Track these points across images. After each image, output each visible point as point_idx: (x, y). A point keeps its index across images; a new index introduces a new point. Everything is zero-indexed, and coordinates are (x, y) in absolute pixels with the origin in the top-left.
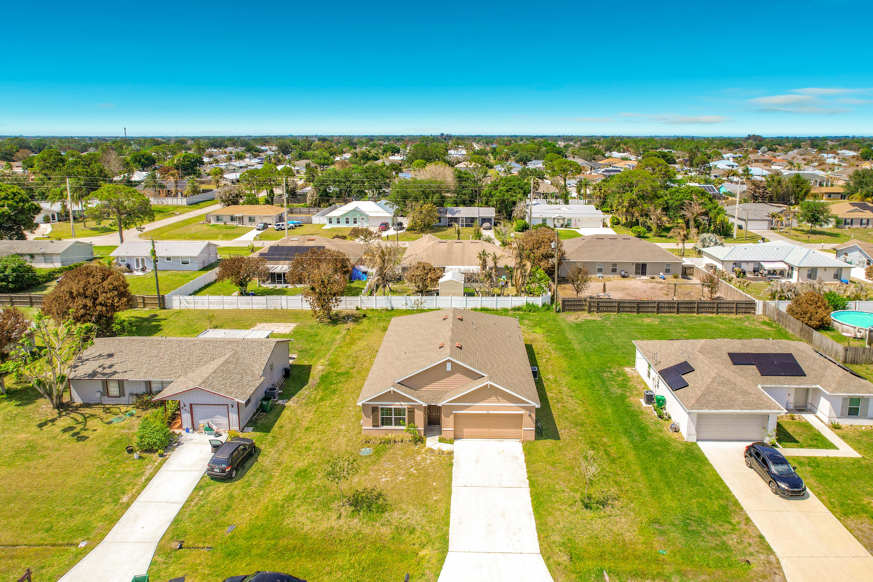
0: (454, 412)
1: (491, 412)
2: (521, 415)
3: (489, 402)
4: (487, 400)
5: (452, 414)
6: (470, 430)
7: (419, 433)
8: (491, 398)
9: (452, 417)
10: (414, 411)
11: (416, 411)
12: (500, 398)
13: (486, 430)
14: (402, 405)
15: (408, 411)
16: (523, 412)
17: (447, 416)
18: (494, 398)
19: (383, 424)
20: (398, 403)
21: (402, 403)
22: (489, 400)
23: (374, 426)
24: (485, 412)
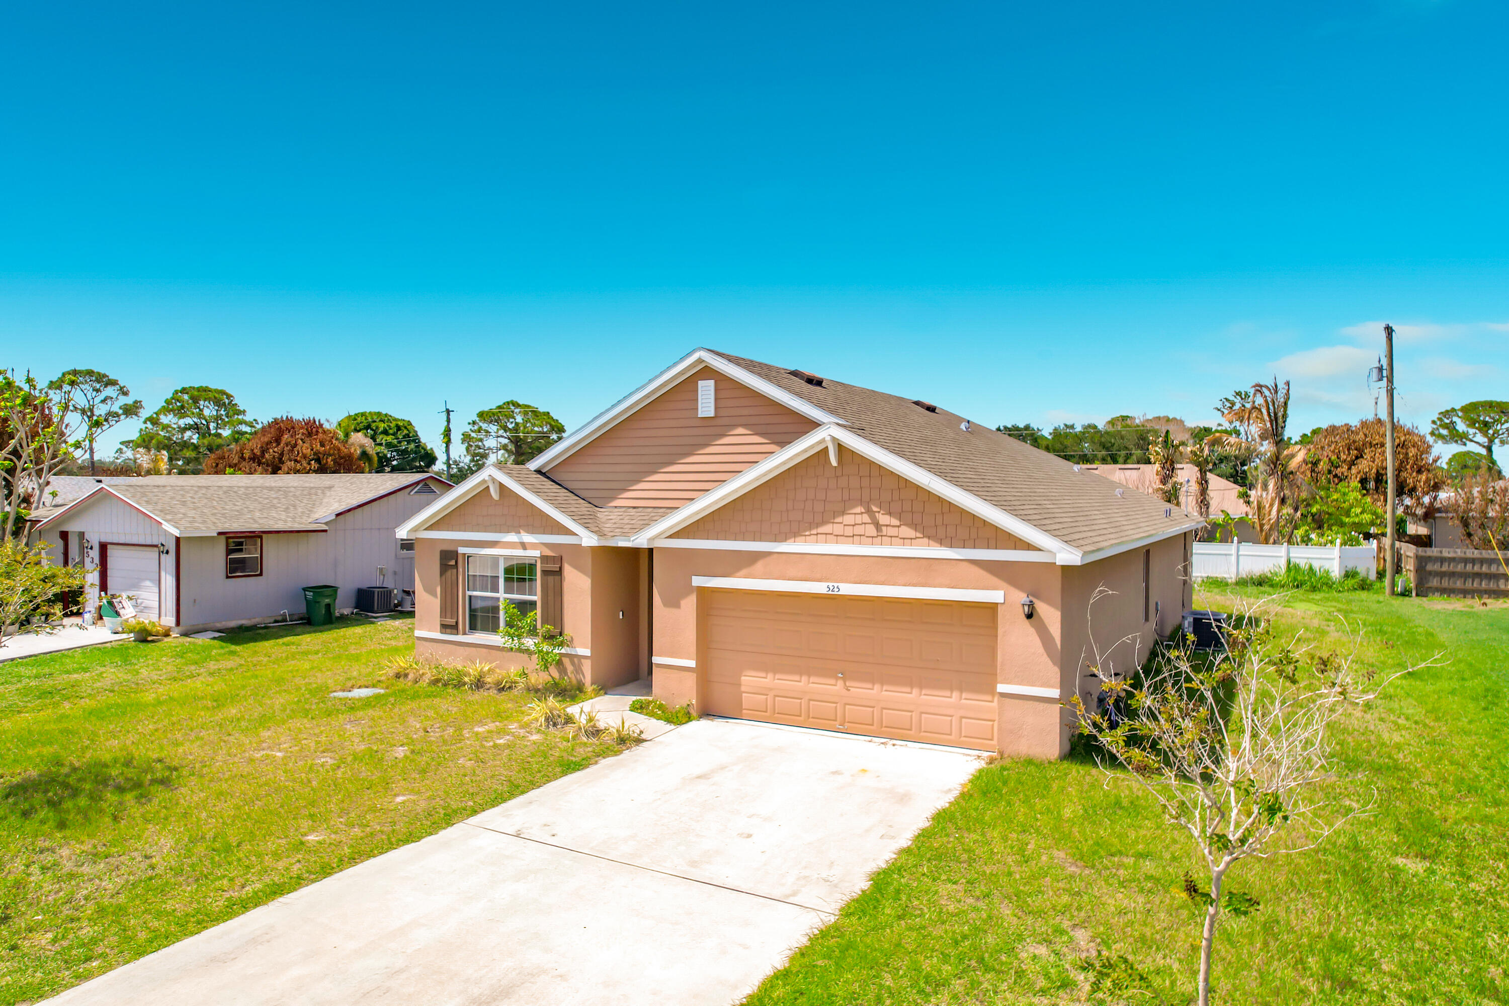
0: (697, 581)
1: (847, 589)
2: (992, 608)
3: (838, 537)
4: (827, 528)
5: (689, 589)
6: (768, 680)
7: (578, 670)
8: (848, 519)
9: (690, 604)
10: (559, 572)
11: (568, 570)
12: (884, 519)
13: (831, 687)
14: (524, 546)
15: (545, 573)
16: (996, 596)
17: (673, 602)
18: (856, 516)
19: (473, 627)
20: (512, 537)
21: (528, 538)
22: (838, 529)
23: (445, 628)
24: (820, 588)
